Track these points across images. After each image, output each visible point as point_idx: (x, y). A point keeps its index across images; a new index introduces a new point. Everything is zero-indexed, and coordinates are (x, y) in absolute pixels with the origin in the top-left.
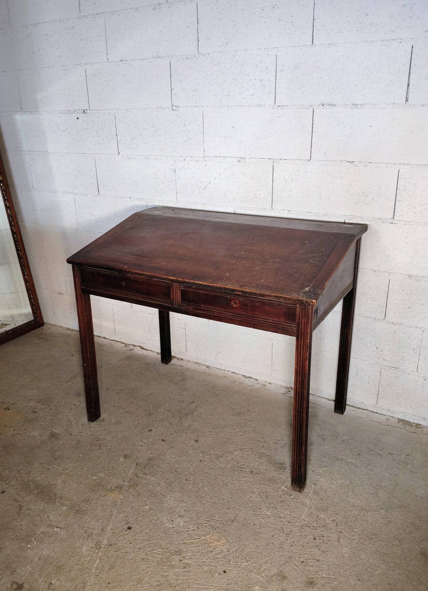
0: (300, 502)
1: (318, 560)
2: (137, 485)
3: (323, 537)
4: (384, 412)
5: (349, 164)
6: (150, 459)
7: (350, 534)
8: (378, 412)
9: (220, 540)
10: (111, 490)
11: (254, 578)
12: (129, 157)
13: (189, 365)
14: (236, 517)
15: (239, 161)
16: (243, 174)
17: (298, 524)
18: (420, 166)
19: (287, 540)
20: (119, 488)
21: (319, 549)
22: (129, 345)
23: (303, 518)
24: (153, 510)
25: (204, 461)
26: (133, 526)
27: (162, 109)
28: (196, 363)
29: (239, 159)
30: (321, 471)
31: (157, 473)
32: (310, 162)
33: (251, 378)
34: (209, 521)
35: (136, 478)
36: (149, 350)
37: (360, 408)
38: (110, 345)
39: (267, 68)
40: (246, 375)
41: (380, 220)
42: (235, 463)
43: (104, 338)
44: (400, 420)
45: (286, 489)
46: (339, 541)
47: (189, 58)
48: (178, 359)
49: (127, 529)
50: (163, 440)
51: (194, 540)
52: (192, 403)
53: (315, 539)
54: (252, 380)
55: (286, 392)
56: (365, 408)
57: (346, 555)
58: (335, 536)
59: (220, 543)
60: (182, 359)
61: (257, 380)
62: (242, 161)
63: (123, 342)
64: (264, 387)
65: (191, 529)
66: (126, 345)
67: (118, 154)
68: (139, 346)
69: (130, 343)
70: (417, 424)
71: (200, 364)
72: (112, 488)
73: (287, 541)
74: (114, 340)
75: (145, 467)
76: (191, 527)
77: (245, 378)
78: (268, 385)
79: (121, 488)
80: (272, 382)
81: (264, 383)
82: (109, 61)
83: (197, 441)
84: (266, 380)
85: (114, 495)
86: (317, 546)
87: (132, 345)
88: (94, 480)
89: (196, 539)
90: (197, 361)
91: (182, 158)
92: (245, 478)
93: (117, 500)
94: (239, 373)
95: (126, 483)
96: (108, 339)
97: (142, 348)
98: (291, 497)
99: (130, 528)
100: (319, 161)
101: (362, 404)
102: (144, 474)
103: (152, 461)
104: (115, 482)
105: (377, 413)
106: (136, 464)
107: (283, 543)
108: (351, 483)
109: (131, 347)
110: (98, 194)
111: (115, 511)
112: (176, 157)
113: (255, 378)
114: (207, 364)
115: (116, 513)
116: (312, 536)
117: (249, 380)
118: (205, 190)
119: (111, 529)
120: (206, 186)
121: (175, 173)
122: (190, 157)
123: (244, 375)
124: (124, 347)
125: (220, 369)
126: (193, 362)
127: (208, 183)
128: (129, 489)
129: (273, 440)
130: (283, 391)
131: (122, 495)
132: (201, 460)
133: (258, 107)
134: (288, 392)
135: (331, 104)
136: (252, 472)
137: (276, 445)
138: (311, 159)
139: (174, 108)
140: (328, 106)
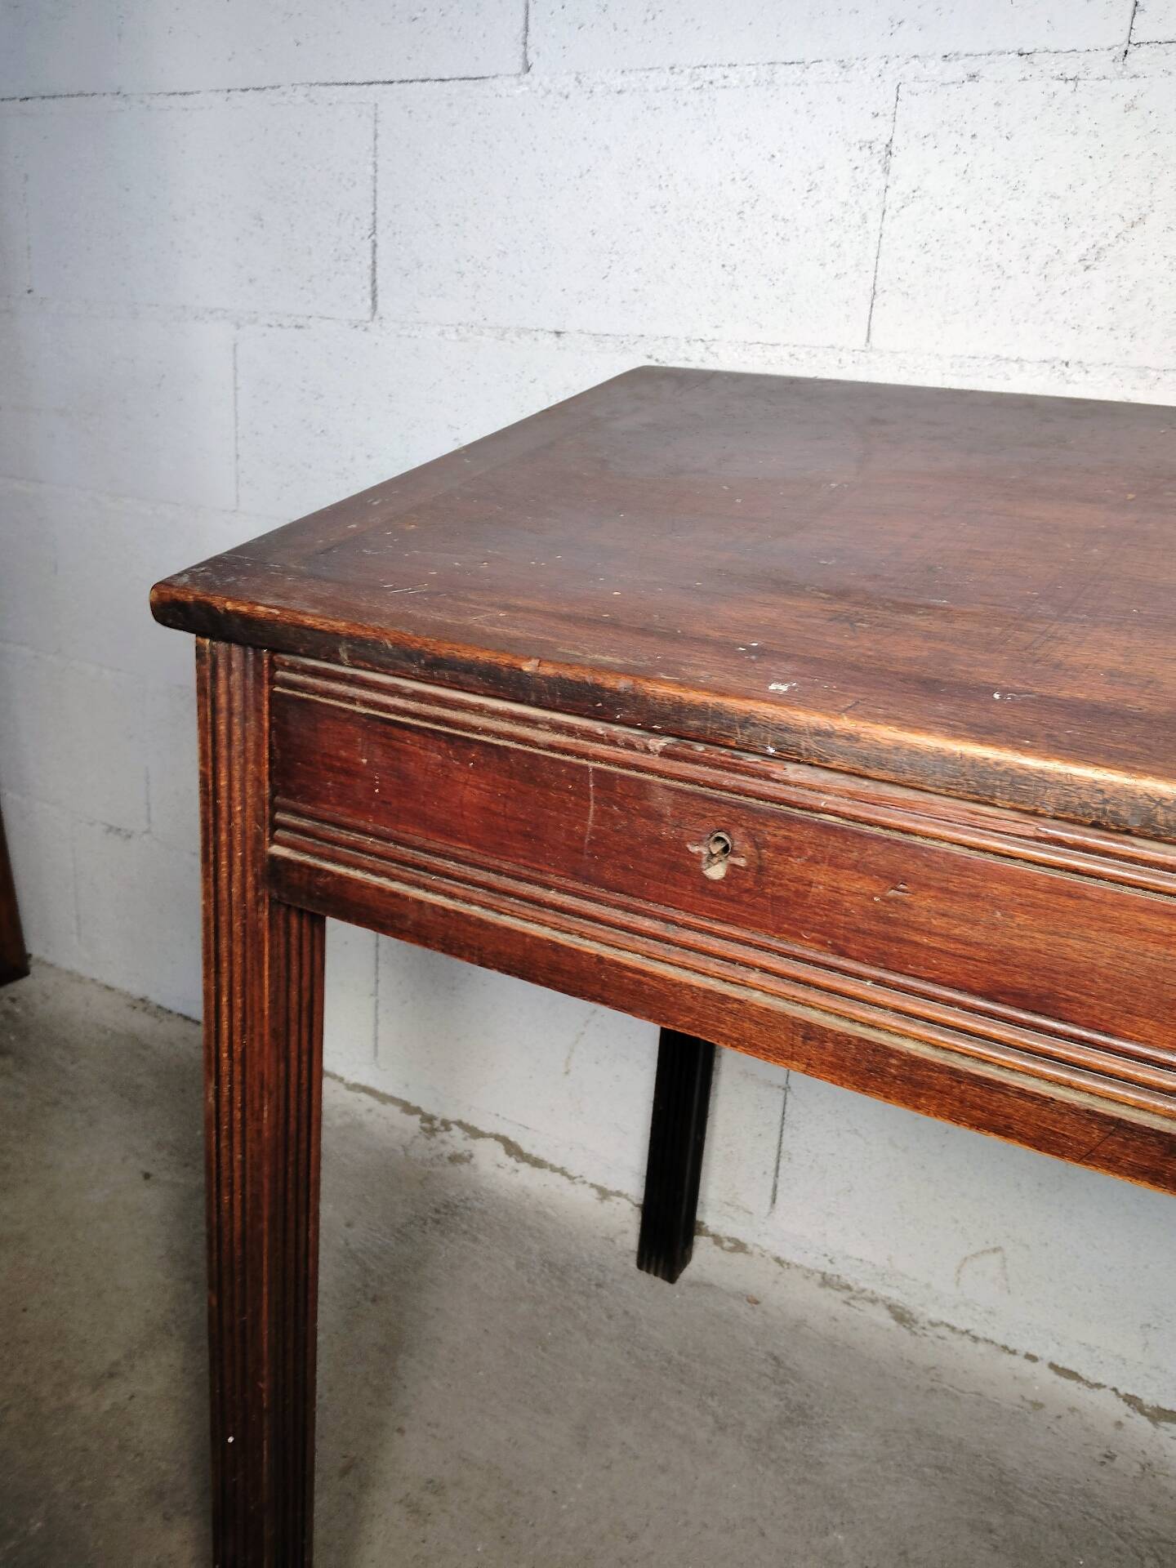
12: (588, 86)
13: (795, 1298)
22: (446, 1125)
28: (826, 1280)
36: (553, 1169)
38: (347, 1119)
40: (1148, 1400)
48: (717, 1239)
60: (739, 1247)
63: (415, 1104)
66: (429, 1125)
67: (519, 68)
68: (497, 1137)
69: (451, 1116)
71: (849, 1288)
87: (460, 1124)
90: (830, 1270)
91: (957, 70)
94: (1096, 1378)
96: (335, 1078)
97: (512, 1148)
109: (457, 1140)
110: (368, 316)
112: (914, 62)
114: (895, 1295)
118: (1090, 272)
120: (1103, 243)
121: (886, 171)
122: (1014, 56)
123: (1131, 1393)
124: (422, 1141)
125: (975, 1339)
126: (808, 1274)
127: (1119, 226)
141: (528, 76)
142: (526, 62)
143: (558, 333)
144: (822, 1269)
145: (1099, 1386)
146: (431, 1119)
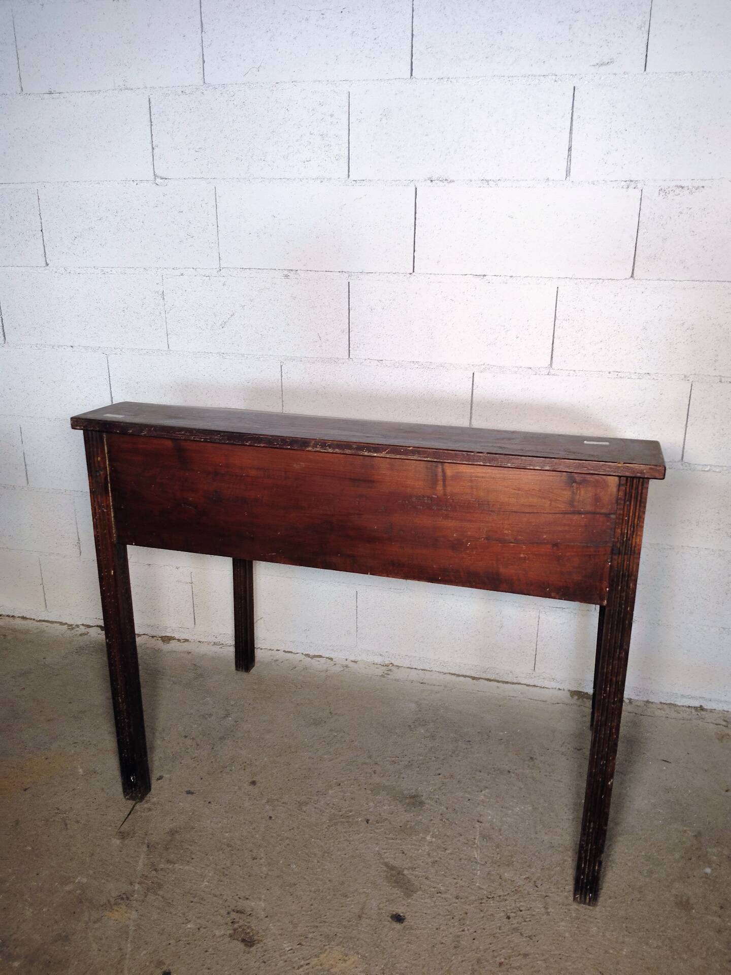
0: (465, 857)
1: (526, 955)
2: (160, 886)
3: (521, 911)
4: (546, 684)
5: (477, 279)
6: (173, 833)
7: (560, 896)
8: (536, 684)
9: (347, 958)
10: (109, 906)
12: (68, 271)
13: (204, 649)
14: (363, 908)
15: (287, 276)
16: (295, 298)
17: (473, 898)
18: (591, 281)
19: (463, 931)
20: (125, 898)
21: (522, 935)
22: (78, 626)
23: (477, 884)
24: (205, 928)
25: (277, 817)
26: (173, 968)
27: (135, 183)
28: (215, 644)
29: (286, 273)
30: (482, 797)
31: (193, 856)
32: (412, 278)
33: (320, 656)
34: (317, 927)
35: (154, 872)
37: (507, 682)
38: (39, 630)
39: (332, 116)
40: (312, 654)
41: (530, 370)
42: (333, 811)
43: (24, 618)
44: (573, 693)
45: (434, 839)
46: (548, 913)
47: (188, 92)
48: (179, 640)
50: (189, 792)
51: (298, 969)
52: (227, 715)
53: (509, 918)
54: (322, 660)
55: (386, 672)
56: (515, 681)
57: (567, 935)
58: (539, 907)
59: (348, 963)
60: (186, 640)
61: (331, 659)
62: (291, 274)
63: (64, 622)
64: (347, 670)
65: (288, 949)
66: (71, 627)
67: (45, 265)
68: (97, 626)
69: (79, 623)
71: (222, 644)
72: (109, 901)
73: (463, 933)
74: (44, 621)
75: (167, 849)
76: (287, 946)
77: (310, 659)
78: (352, 665)
79: (128, 898)
80: (359, 658)
81: (345, 663)
82: (24, 92)
83: (253, 783)
84: (347, 657)
85: (116, 915)
86: (516, 930)
87: (83, 625)
88: (69, 892)
89: (302, 966)
90: (216, 640)
91: (177, 272)
92: (359, 834)
93: (127, 922)
94: (298, 652)
95: (137, 887)
96: (31, 619)
98: (447, 852)
99: (166, 974)
100: (429, 276)
101: (510, 675)
102: (169, 861)
103: (177, 836)
104: (113, 889)
105: (534, 686)
106: (148, 847)
107: (459, 936)
108: (535, 809)
109: (83, 630)
110: (3, 342)
111: (129, 945)
112: (165, 269)
113: (327, 656)
115: (132, 951)
116: (502, 914)
117: (319, 661)
118: (224, 329)
120: (225, 321)
121: (164, 299)
122: (192, 269)
123: (307, 653)
124: (69, 632)
125: (261, 649)
126: (209, 643)
127: (229, 316)
128: (146, 896)
129: (388, 758)
130: (380, 671)
131: (134, 912)
132: (270, 817)
133: (319, 181)
134: (389, 672)
135: (446, 180)
136: (367, 821)
137: (396, 765)
138: (414, 272)
139: (158, 181)
140: (441, 183)
141: (48, 268)
142: (46, 263)
143: (72, 347)
144: (214, 641)
145: (298, 653)
146: (71, 625)
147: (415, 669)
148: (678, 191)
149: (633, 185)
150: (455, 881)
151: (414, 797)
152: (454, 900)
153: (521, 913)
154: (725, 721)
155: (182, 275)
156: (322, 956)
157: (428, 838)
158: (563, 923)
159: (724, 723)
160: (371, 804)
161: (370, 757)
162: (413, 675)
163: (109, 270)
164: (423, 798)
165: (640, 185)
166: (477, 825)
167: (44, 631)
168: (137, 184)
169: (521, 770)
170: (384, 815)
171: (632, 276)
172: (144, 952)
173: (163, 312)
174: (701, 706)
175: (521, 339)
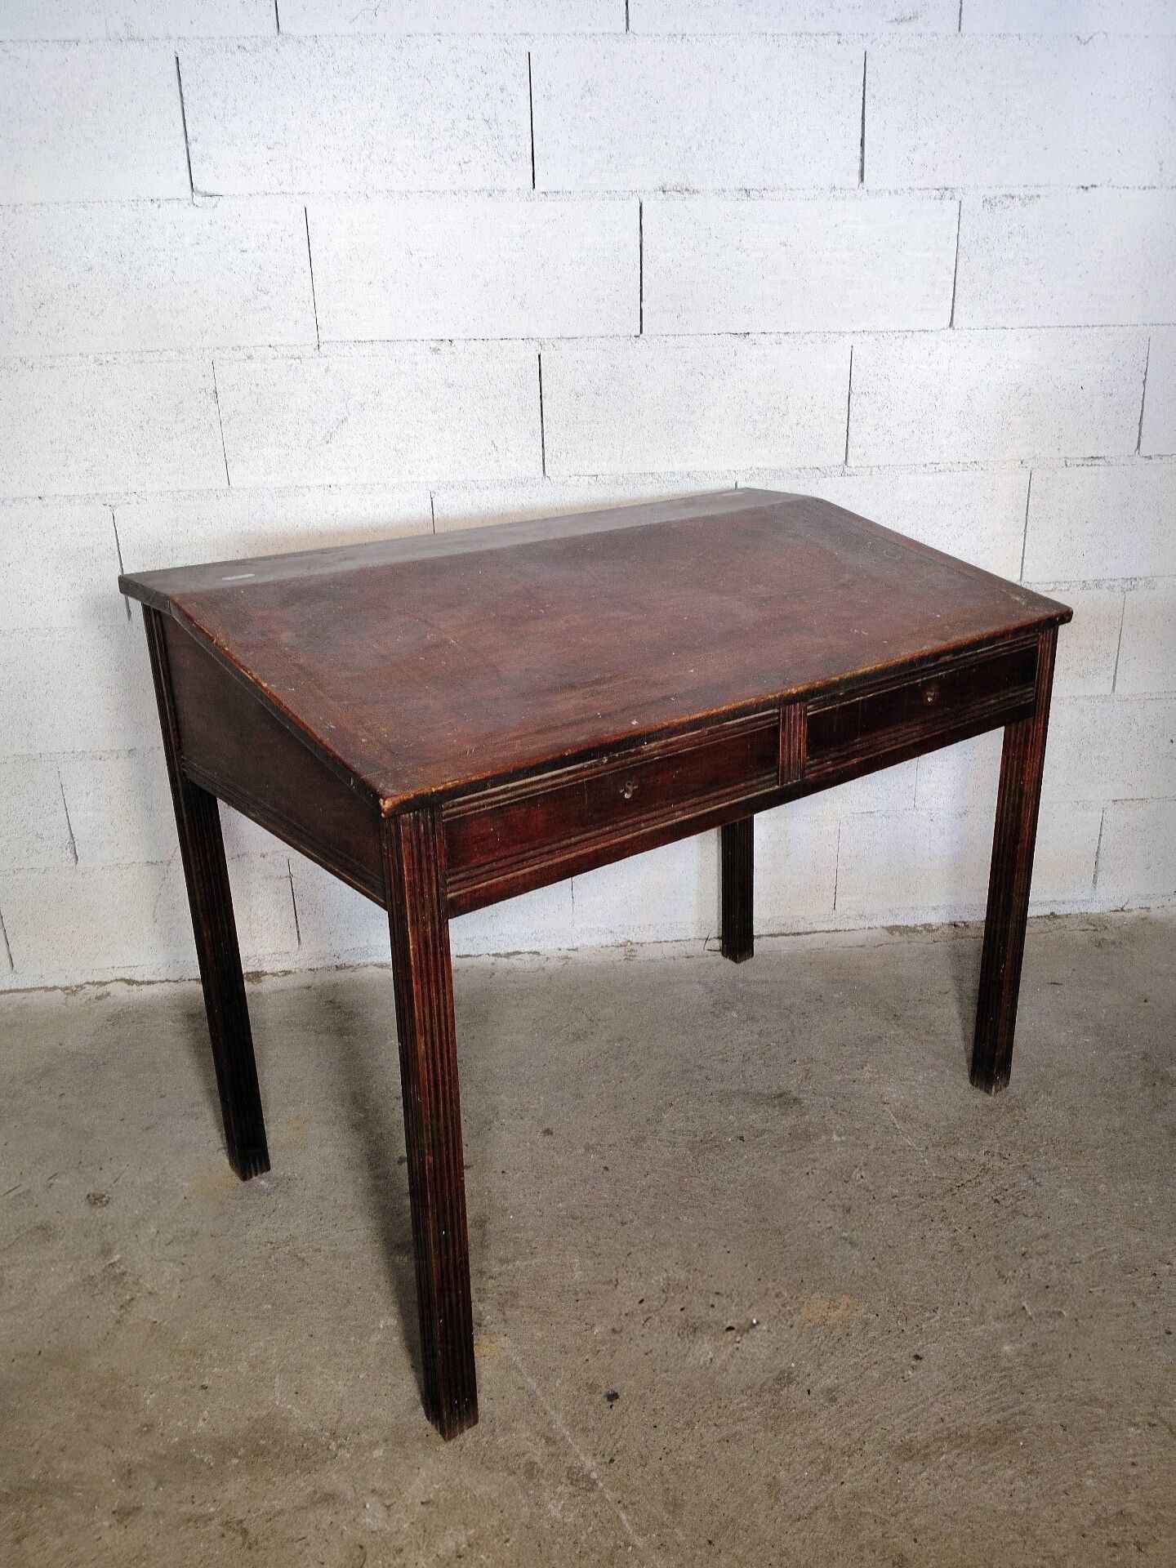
0: (896, 1148)
1: (1045, 1237)
3: (1006, 1190)
4: (849, 925)
5: (735, 340)
7: (1038, 1161)
8: (836, 928)
9: (836, 1304)
11: (981, 1334)
13: (327, 978)
15: (436, 351)
16: (450, 386)
17: (940, 1191)
18: (896, 334)
19: (954, 1231)
21: (1025, 1216)
22: (81, 987)
23: (934, 1175)
25: (614, 1165)
26: (615, 1387)
27: (156, 205)
28: (338, 968)
29: (433, 345)
30: (868, 1075)
31: (534, 1245)
32: (640, 342)
33: (519, 953)
37: (798, 934)
39: (504, 89)
40: (504, 951)
41: (817, 472)
42: (686, 1138)
44: (891, 930)
45: (843, 1138)
46: (1039, 1184)
47: (248, 48)
48: (274, 974)
49: (610, 1404)
53: (997, 1201)
54: (524, 958)
55: (629, 954)
56: (809, 930)
57: (1076, 1201)
60: (287, 972)
61: (537, 953)
62: (446, 348)
63: (50, 986)
64: (569, 962)
66: (70, 991)
68: (118, 981)
69: (80, 980)
70: (924, 926)
71: (351, 966)
74: (10, 991)
77: (505, 960)
78: (571, 954)
80: (575, 945)
81: (561, 954)
83: (548, 1132)
84: (559, 946)
86: (1015, 1212)
87: (88, 983)
90: (339, 962)
91: (241, 355)
92: (741, 1157)
93: (504, 1354)
94: (480, 952)
97: (130, 982)
98: (871, 1147)
99: (613, 1397)
100: (665, 338)
101: (802, 923)
105: (836, 931)
109: (94, 990)
111: (529, 1380)
112: (218, 351)
113: (528, 950)
115: (539, 1385)
116: (987, 1200)
117: (519, 960)
118: (329, 444)
119: (572, 1426)
120: (331, 431)
121: (217, 403)
122: (268, 347)
123: (494, 952)
124: (71, 999)
126: (328, 969)
127: (337, 423)
128: (504, 1314)
129: (714, 1058)
130: (619, 954)
131: (503, 1339)
132: (606, 1168)
133: (485, 195)
134: (633, 953)
135: (687, 190)
136: (742, 1138)
137: (729, 1063)
138: (641, 332)
139: (198, 199)
140: (678, 194)
143: (40, 498)
144: (335, 964)
145: (480, 955)
146: (67, 988)
147: (665, 942)
148: (1007, 202)
149: (948, 194)
150: (905, 1178)
151: (781, 1095)
152: (919, 1200)
153: (1008, 1192)
154: (1090, 924)
155: (250, 357)
156: (804, 1310)
157: (835, 1138)
158: (1063, 1191)
159: (1092, 928)
160: (731, 1117)
161: (688, 1061)
162: (668, 950)
163: (110, 358)
164: (794, 1094)
165: (958, 196)
166: (886, 1107)
167: (26, 1006)
168: (159, 206)
169: (893, 1032)
170: (759, 1126)
171: (951, 325)
172: (558, 1381)
173: (216, 425)
174: (1052, 913)
175: (803, 427)
